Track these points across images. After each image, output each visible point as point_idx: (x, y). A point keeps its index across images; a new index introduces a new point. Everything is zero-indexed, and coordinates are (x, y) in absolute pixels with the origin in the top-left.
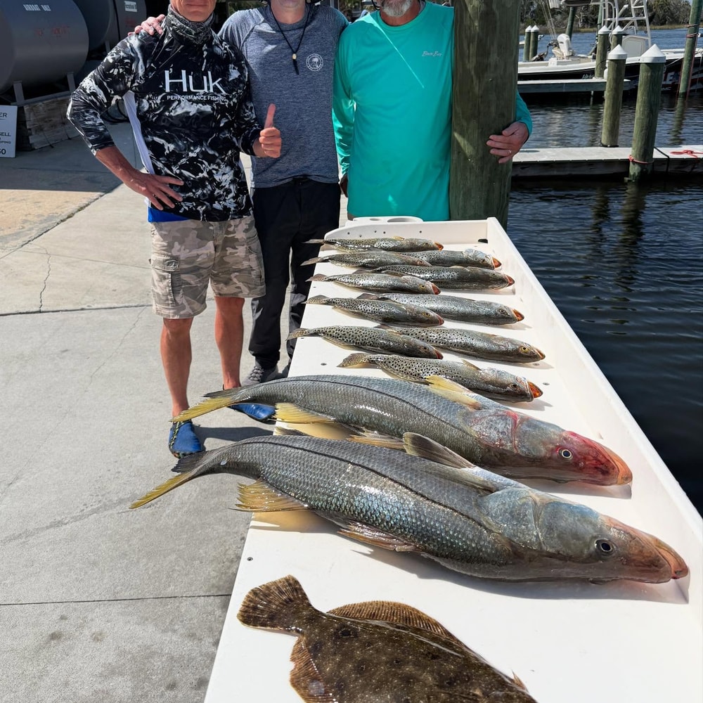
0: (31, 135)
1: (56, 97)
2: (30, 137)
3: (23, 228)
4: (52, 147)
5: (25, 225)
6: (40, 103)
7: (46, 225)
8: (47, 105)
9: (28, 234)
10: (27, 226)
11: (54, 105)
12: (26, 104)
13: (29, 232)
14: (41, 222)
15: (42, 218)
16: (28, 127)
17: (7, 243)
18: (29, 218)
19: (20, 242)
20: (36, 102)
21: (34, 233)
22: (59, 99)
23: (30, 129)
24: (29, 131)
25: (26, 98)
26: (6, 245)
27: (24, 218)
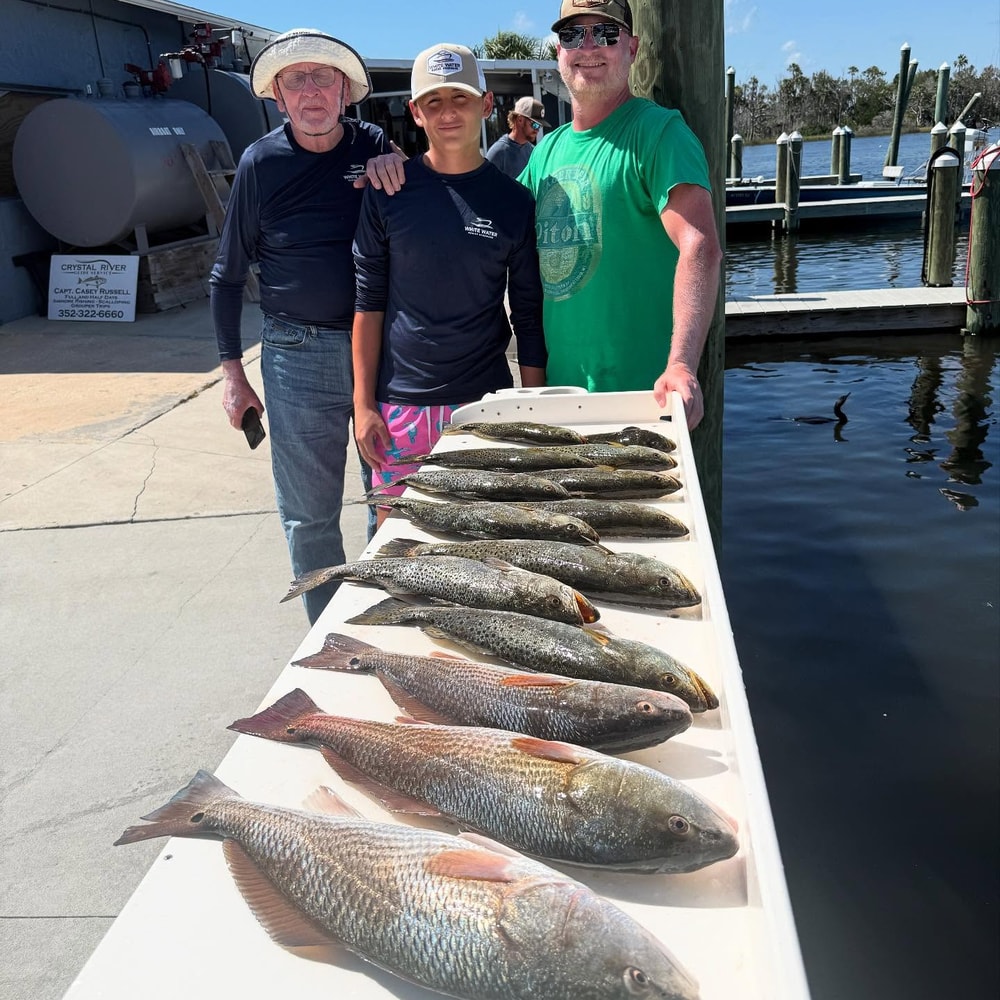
0: (156, 292)
1: (191, 243)
2: (155, 295)
3: (130, 412)
4: (184, 307)
5: (131, 409)
6: (170, 252)
7: (159, 408)
8: (179, 253)
9: (133, 420)
10: (135, 409)
11: (189, 253)
12: (150, 253)
13: (135, 418)
14: (154, 405)
15: (155, 400)
16: (153, 282)
17: (104, 432)
18: (141, 399)
19: (123, 430)
20: (165, 249)
21: (142, 419)
22: (194, 245)
23: (155, 285)
24: (154, 288)
25: (150, 246)
26: (103, 435)
27: (133, 399)
